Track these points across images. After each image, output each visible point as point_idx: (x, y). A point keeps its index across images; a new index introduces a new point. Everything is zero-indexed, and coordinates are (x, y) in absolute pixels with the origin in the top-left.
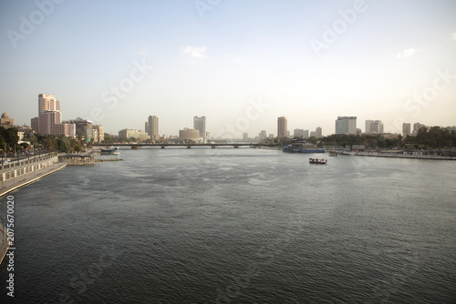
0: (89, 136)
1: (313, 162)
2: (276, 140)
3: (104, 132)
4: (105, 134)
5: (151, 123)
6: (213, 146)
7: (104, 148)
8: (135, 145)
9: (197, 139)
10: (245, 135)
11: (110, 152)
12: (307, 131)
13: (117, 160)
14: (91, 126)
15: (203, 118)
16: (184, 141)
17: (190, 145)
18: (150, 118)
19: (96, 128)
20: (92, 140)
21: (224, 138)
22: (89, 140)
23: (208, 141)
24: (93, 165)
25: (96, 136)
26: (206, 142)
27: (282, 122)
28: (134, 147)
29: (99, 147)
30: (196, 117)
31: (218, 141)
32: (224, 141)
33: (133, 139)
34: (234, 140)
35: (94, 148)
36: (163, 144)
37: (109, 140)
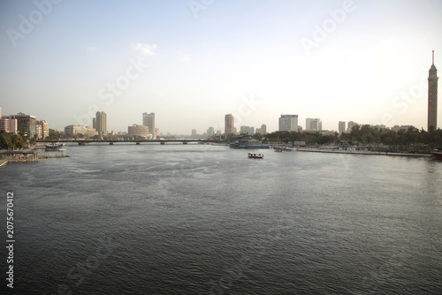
0: (33, 132)
1: (252, 157)
2: (223, 137)
3: (48, 128)
4: (50, 130)
5: (99, 120)
6: (162, 143)
7: (49, 144)
8: (82, 141)
9: (146, 136)
10: (194, 131)
11: (54, 149)
12: (253, 128)
13: (63, 157)
14: (33, 122)
15: (153, 114)
16: (133, 137)
17: (139, 141)
18: (98, 113)
19: (41, 123)
20: (36, 136)
21: (172, 134)
22: (33, 136)
23: (158, 137)
24: (37, 162)
25: (40, 132)
26: (155, 139)
27: (229, 119)
28: (81, 143)
29: (43, 144)
30: (145, 114)
31: (167, 137)
32: (173, 137)
33: (81, 136)
34: (182, 136)
35: (38, 144)
36: (112, 140)
37: (54, 136)
